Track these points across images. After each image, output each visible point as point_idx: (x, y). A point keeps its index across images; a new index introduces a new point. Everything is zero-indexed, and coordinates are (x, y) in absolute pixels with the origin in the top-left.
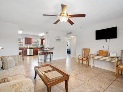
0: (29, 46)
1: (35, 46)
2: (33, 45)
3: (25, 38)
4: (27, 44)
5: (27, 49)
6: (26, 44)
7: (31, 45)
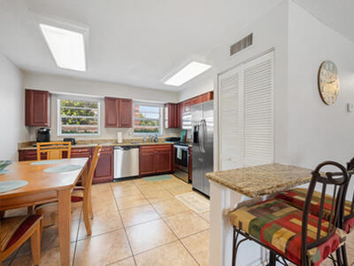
0: (121, 136)
1: (145, 136)
2: (136, 131)
3: (107, 99)
4: (114, 125)
5: (113, 148)
6: (108, 125)
7: (130, 130)
